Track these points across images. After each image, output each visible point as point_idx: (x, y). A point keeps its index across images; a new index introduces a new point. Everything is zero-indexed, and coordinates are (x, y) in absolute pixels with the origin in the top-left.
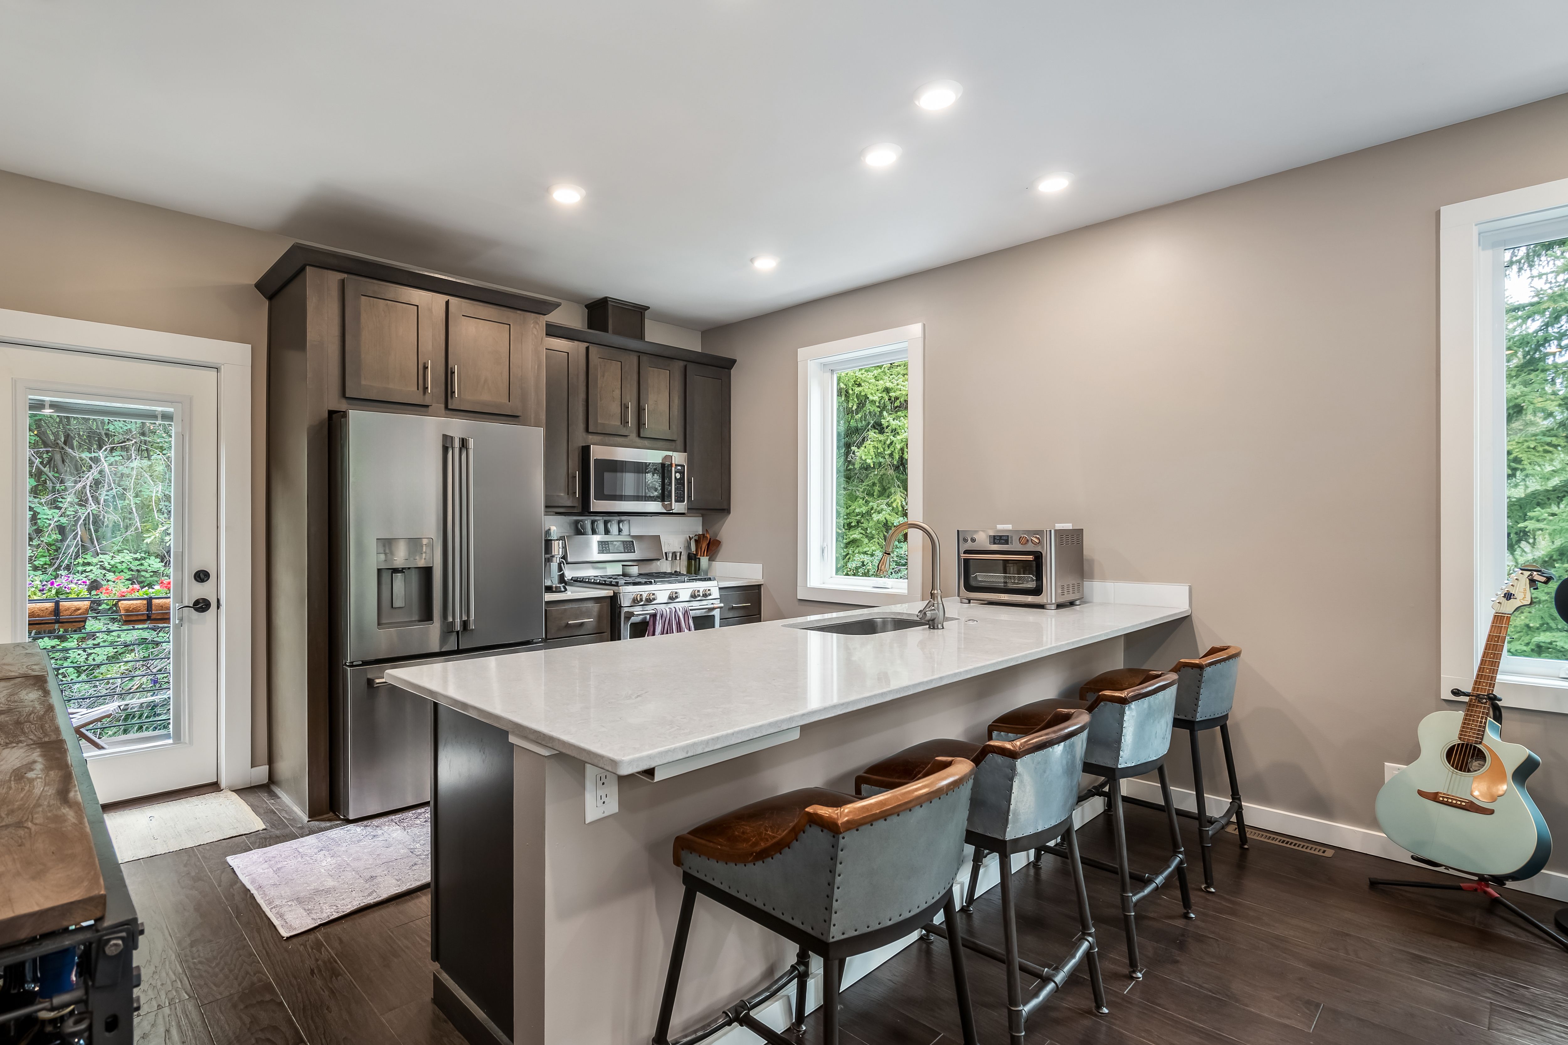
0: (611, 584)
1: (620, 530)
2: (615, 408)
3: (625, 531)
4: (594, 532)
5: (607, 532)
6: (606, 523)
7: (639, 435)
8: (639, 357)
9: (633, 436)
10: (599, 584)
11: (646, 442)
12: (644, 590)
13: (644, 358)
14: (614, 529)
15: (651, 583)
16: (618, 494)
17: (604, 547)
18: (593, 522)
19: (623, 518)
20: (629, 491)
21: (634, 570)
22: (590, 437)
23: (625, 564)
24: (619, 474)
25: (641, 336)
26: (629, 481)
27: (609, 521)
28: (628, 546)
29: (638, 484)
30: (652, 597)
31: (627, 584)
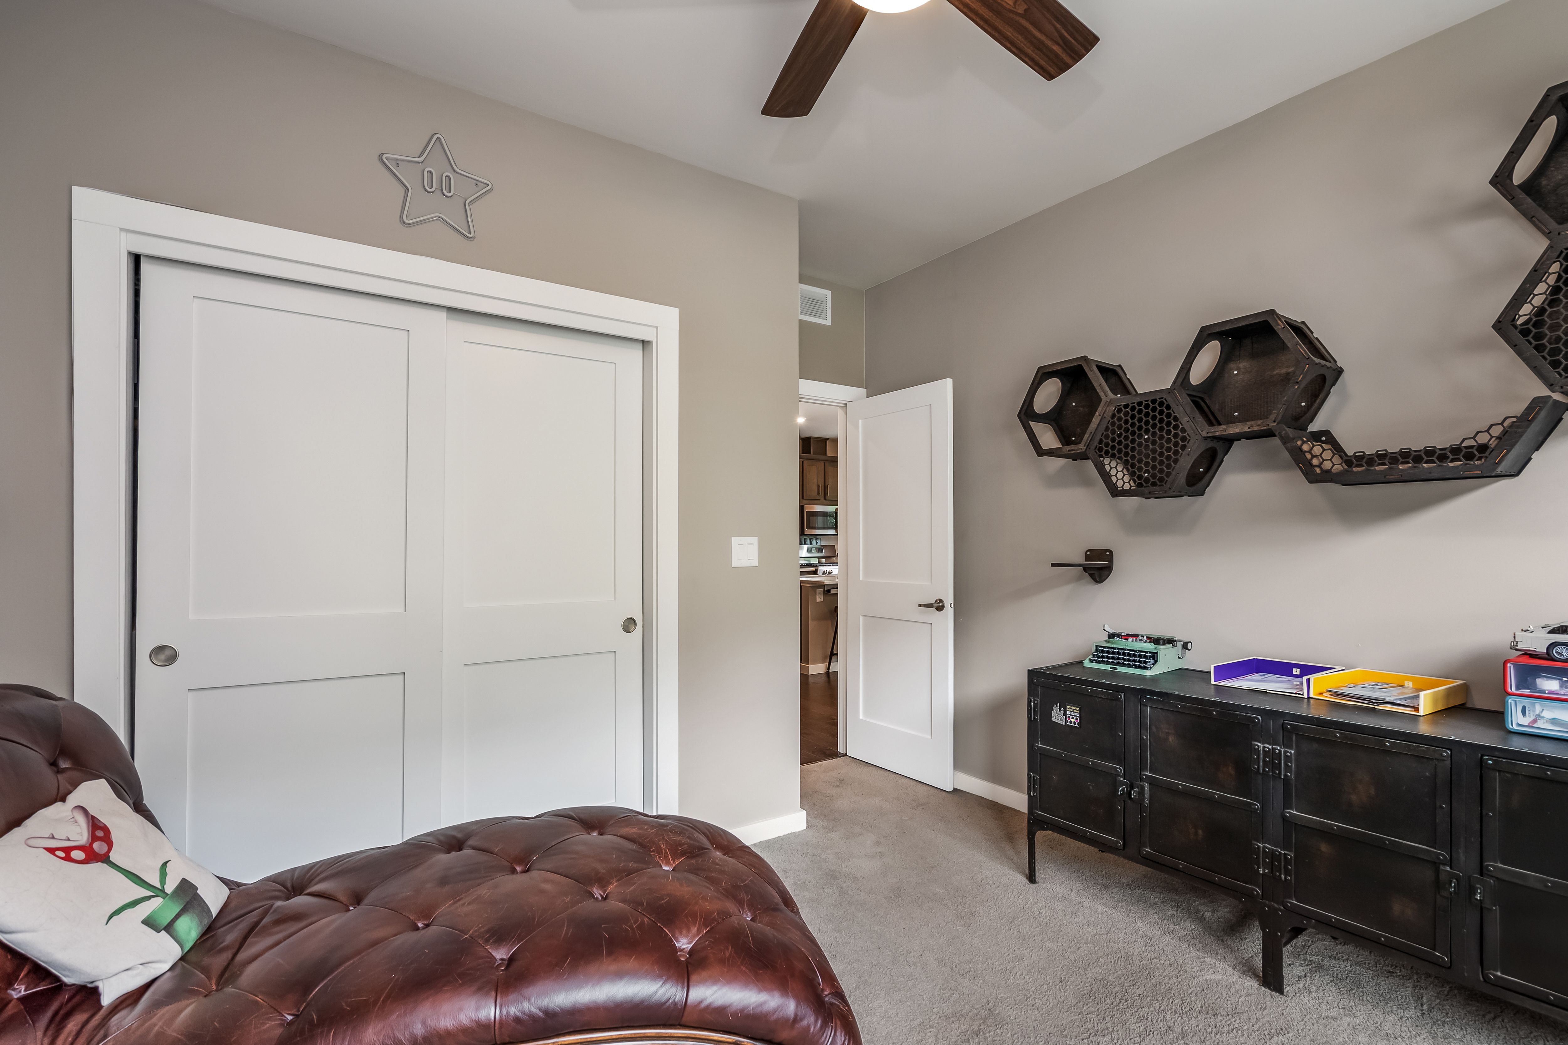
0: (814, 566)
1: (817, 543)
2: (815, 487)
3: (819, 544)
4: (805, 544)
5: (811, 543)
6: (810, 539)
7: (825, 499)
8: (825, 463)
9: (822, 499)
10: (809, 566)
11: (828, 502)
12: (828, 568)
13: (827, 464)
14: (814, 542)
15: (830, 566)
16: (814, 526)
17: (809, 551)
18: (805, 539)
19: (818, 537)
20: (819, 524)
21: (823, 561)
22: (804, 501)
23: (819, 558)
24: (814, 517)
25: (826, 454)
26: (819, 520)
27: (812, 538)
28: (820, 550)
29: (824, 522)
30: (831, 571)
31: (820, 566)
